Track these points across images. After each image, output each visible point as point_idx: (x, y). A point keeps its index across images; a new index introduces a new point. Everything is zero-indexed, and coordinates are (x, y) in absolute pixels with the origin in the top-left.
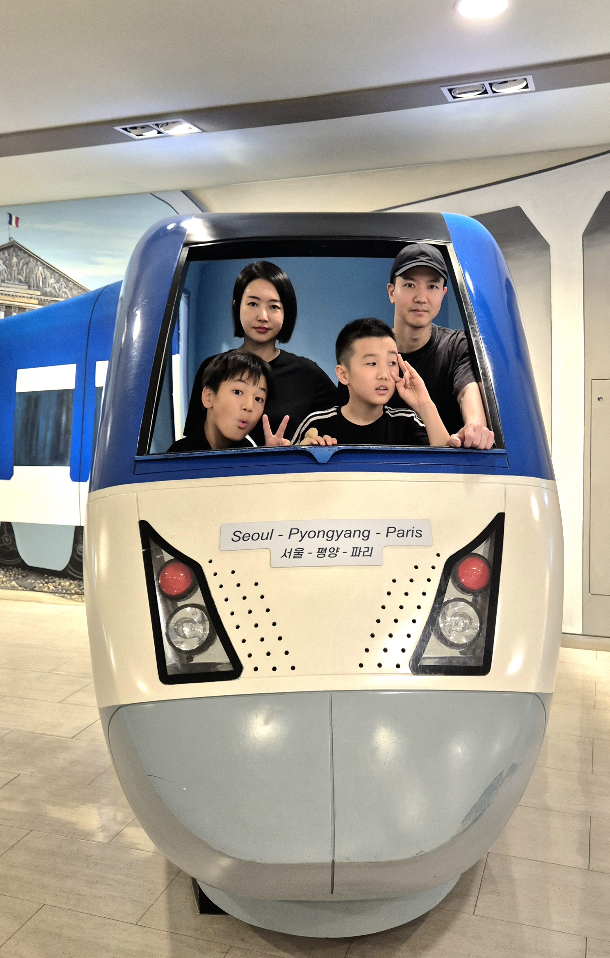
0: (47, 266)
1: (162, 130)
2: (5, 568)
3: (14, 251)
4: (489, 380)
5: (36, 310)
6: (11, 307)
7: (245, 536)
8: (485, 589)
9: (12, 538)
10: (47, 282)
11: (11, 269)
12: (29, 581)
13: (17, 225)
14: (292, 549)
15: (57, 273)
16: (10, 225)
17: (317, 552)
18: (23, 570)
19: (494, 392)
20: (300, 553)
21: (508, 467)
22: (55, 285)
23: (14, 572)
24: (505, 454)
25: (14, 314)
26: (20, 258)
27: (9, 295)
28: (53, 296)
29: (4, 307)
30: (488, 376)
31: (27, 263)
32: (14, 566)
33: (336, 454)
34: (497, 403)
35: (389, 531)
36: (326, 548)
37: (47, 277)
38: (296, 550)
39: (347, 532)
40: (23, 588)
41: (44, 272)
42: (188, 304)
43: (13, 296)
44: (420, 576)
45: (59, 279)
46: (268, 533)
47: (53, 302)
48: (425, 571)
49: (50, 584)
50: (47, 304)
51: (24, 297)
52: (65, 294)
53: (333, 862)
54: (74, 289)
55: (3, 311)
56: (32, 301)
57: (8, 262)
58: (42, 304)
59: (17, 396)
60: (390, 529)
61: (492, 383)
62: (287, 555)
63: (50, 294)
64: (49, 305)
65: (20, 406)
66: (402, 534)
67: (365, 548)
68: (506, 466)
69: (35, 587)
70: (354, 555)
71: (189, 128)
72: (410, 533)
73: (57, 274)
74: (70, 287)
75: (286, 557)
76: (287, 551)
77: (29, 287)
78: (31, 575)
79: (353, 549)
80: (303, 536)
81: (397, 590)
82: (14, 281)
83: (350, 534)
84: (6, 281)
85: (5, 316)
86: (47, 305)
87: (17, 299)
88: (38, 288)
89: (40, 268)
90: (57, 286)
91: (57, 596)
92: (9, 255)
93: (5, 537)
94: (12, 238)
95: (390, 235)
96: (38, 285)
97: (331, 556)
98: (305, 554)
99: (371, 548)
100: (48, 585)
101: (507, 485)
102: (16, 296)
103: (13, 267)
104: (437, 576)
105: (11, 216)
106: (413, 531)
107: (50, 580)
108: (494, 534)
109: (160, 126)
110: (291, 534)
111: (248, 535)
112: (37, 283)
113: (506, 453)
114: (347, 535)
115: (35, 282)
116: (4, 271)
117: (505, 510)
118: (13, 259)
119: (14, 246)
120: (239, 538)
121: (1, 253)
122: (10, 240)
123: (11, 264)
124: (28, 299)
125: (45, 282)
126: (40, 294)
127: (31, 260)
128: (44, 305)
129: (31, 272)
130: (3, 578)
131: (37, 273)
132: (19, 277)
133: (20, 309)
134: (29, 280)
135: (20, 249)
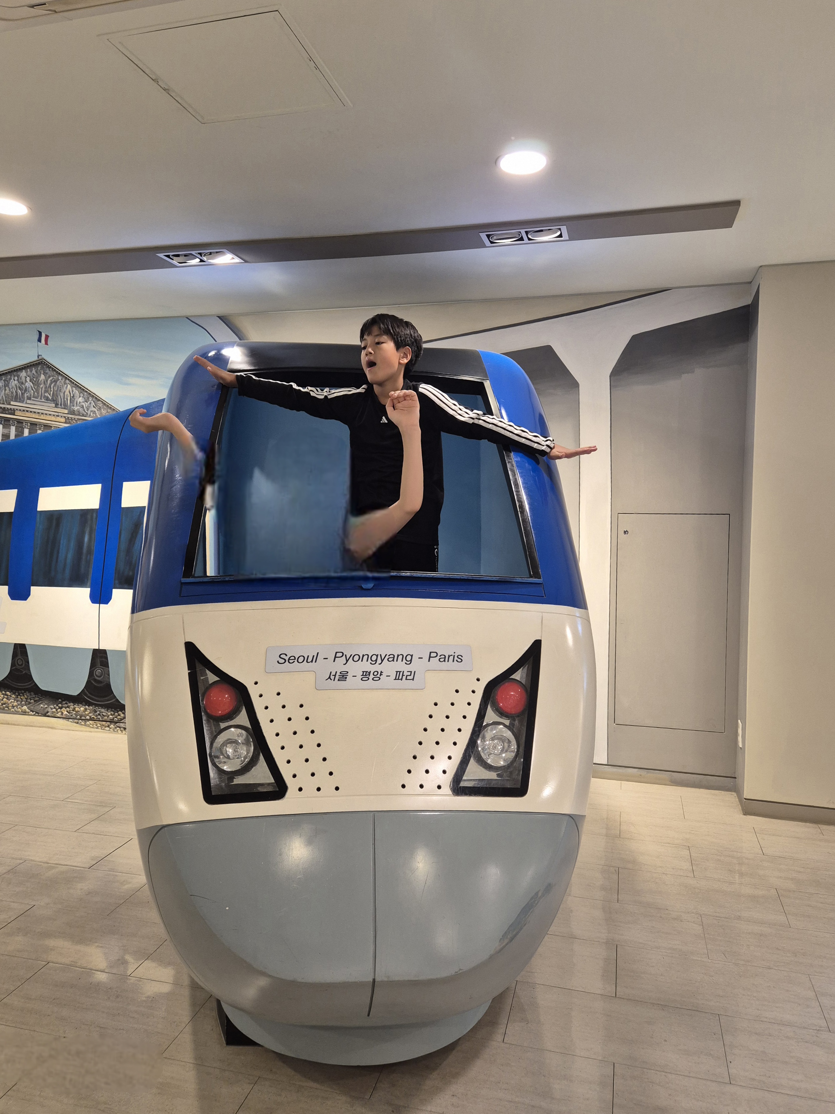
0: (76, 384)
1: (205, 259)
2: (17, 692)
3: (42, 368)
4: (525, 513)
5: (62, 428)
6: (36, 425)
7: (291, 658)
8: (522, 713)
9: (25, 661)
11: (38, 386)
12: (42, 706)
13: (46, 343)
14: (336, 672)
15: (86, 391)
16: (39, 343)
17: (362, 676)
18: (35, 694)
19: (531, 524)
20: (344, 676)
21: (544, 596)
22: (83, 404)
23: (25, 696)
24: (541, 584)
26: (48, 375)
27: (35, 412)
28: (81, 414)
29: (29, 424)
30: (524, 509)
31: (56, 381)
32: (26, 690)
34: (533, 535)
35: (431, 656)
36: (370, 672)
37: (75, 396)
38: (340, 673)
39: (390, 656)
40: (34, 713)
41: (73, 391)
43: (39, 413)
44: (461, 700)
45: (88, 398)
46: (314, 656)
47: (81, 420)
48: (465, 696)
49: (64, 709)
50: (74, 422)
51: (50, 415)
52: (93, 413)
53: (374, 980)
54: (103, 408)
56: (59, 419)
57: (35, 380)
58: (69, 423)
59: (38, 515)
60: (432, 653)
61: (529, 515)
62: (332, 677)
63: (77, 413)
64: (77, 424)
65: (40, 526)
66: (444, 659)
67: (408, 672)
68: (542, 595)
69: (48, 712)
71: (232, 258)
72: (451, 658)
73: (86, 393)
74: (99, 406)
75: (331, 679)
76: (332, 674)
77: (56, 406)
78: (44, 700)
79: (396, 673)
81: (439, 713)
82: (41, 399)
83: (393, 658)
84: (32, 398)
89: (69, 386)
91: (71, 722)
92: (36, 372)
93: (18, 660)
94: (41, 356)
96: (66, 403)
98: (349, 677)
99: (414, 672)
100: (62, 710)
101: (543, 613)
102: (42, 414)
103: (40, 385)
104: (477, 700)
106: (454, 656)
107: (63, 705)
108: (532, 659)
110: (335, 657)
111: (293, 658)
112: (64, 401)
113: (543, 583)
115: (63, 400)
116: (31, 388)
117: (541, 637)
118: (41, 376)
119: (42, 363)
120: (285, 660)
121: (28, 370)
122: (38, 357)
123: (38, 381)
124: (54, 417)
125: (73, 401)
126: (67, 413)
127: (60, 378)
128: (71, 424)
129: (59, 390)
130: (14, 702)
131: (65, 392)
132: (46, 394)
133: (46, 427)
134: (56, 398)
135: (49, 367)
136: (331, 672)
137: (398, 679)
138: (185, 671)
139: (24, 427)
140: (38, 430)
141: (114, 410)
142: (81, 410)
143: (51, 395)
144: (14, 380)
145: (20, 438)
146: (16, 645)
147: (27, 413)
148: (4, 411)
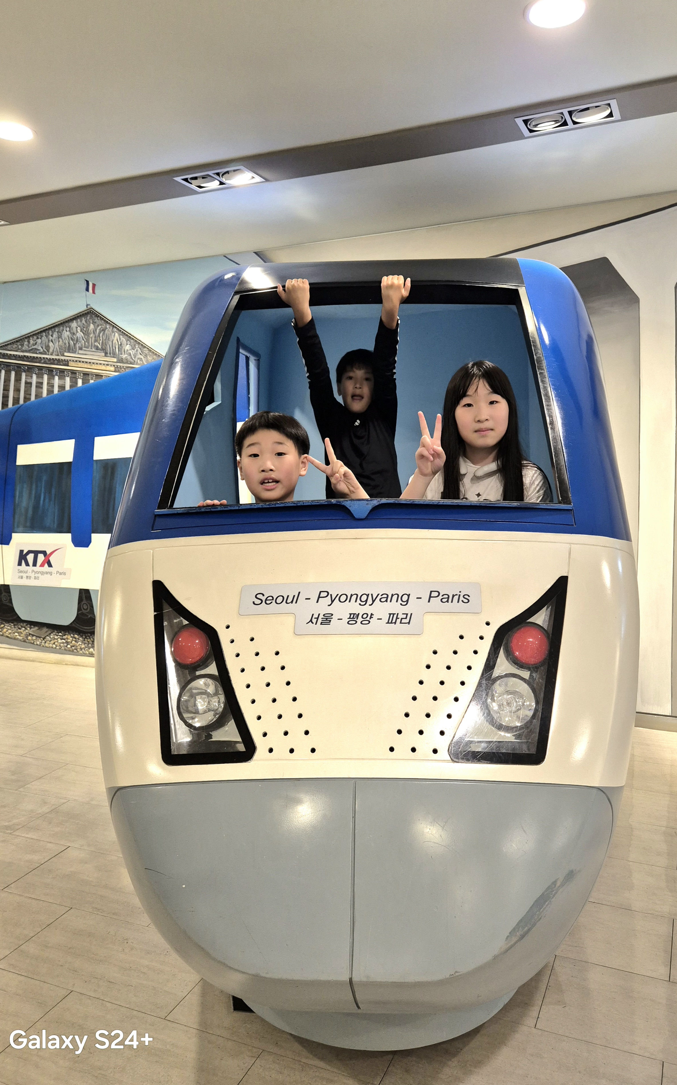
0: (123, 332)
1: (223, 179)
2: (84, 635)
3: (91, 317)
4: (557, 430)
5: (112, 377)
6: (88, 374)
7: (268, 599)
8: (542, 664)
9: (90, 606)
10: (123, 348)
11: (88, 336)
13: (94, 292)
14: (319, 614)
15: (133, 339)
16: (87, 292)
17: (348, 618)
19: (563, 443)
20: (328, 619)
21: (574, 524)
22: (131, 352)
23: (92, 639)
24: (570, 510)
25: (92, 381)
26: (97, 325)
27: (86, 362)
28: (129, 362)
29: (82, 374)
30: (556, 426)
31: (104, 330)
32: (92, 633)
33: (375, 509)
34: (565, 454)
35: (432, 596)
36: (359, 614)
37: (123, 343)
38: (324, 615)
39: (383, 596)
41: (120, 339)
42: (259, 367)
43: (90, 363)
44: (465, 647)
45: (135, 345)
46: (294, 596)
47: (129, 368)
48: (471, 642)
51: (101, 364)
52: (140, 361)
53: (351, 980)
54: (150, 355)
55: (81, 379)
56: (109, 368)
57: (85, 330)
58: (118, 371)
59: (94, 464)
60: (432, 593)
61: (561, 432)
62: (314, 621)
63: (125, 361)
64: (125, 372)
65: (97, 474)
66: (447, 599)
67: (403, 614)
68: (572, 524)
70: (390, 622)
71: (251, 177)
72: (456, 598)
73: (132, 341)
74: (145, 353)
75: (313, 623)
76: (314, 617)
77: (106, 354)
79: (389, 615)
80: (333, 599)
81: (438, 663)
82: (91, 349)
83: (386, 598)
84: (83, 349)
85: (83, 383)
86: (123, 371)
87: (94, 367)
88: (114, 355)
89: (116, 334)
90: (132, 352)
92: (86, 322)
93: (83, 605)
94: (89, 305)
95: (456, 279)
96: (114, 352)
97: (363, 622)
98: (334, 621)
99: (410, 614)
101: (572, 545)
102: (93, 363)
103: (90, 334)
104: (485, 647)
105: (88, 282)
106: (460, 595)
108: (555, 600)
109: (221, 176)
110: (319, 597)
111: (271, 598)
112: (113, 350)
113: (572, 510)
114: (383, 600)
115: (111, 349)
116: (82, 338)
117: (568, 572)
118: (90, 325)
119: (91, 312)
120: (261, 600)
121: (79, 320)
122: (87, 307)
123: (88, 331)
124: (104, 366)
125: (121, 349)
126: (116, 361)
127: (108, 327)
128: (120, 372)
129: (107, 339)
130: (82, 645)
131: (113, 340)
132: (96, 344)
133: (97, 377)
134: (105, 347)
135: (97, 316)
136: (313, 615)
137: (391, 623)
138: (150, 613)
139: (77, 377)
140: (90, 380)
141: (159, 356)
142: (129, 358)
143: (101, 344)
144: (66, 331)
145: (74, 389)
146: (81, 590)
147: (79, 363)
148: (58, 362)
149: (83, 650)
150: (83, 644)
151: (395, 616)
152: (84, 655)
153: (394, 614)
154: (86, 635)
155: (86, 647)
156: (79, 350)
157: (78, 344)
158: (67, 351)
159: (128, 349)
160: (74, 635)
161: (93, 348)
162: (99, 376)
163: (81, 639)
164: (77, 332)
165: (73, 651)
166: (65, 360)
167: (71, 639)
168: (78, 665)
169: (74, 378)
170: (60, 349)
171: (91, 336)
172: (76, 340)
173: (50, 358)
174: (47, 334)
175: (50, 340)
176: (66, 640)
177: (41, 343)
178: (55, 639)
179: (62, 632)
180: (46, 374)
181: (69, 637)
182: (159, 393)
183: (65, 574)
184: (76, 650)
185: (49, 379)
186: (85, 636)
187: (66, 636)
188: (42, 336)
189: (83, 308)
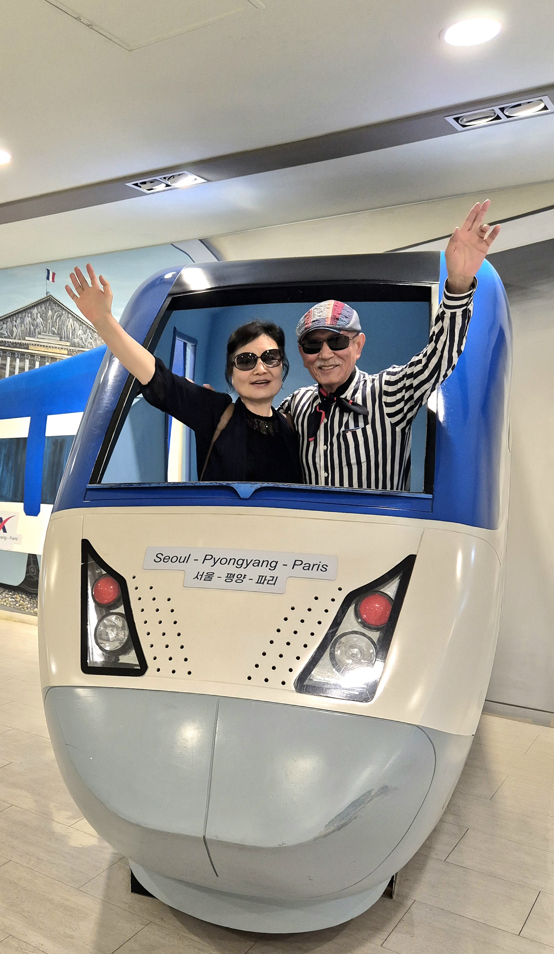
0: (76, 318)
2: (30, 595)
3: (50, 304)
5: (65, 360)
6: (45, 357)
7: (166, 558)
9: (36, 569)
10: (76, 333)
11: (47, 322)
13: (53, 280)
14: (204, 573)
16: (48, 281)
17: (226, 577)
20: (210, 577)
25: (47, 364)
26: (55, 311)
27: (44, 346)
28: (81, 346)
29: (39, 357)
31: (60, 316)
33: (257, 491)
35: (296, 564)
36: (235, 574)
37: (76, 328)
38: (207, 574)
39: (256, 562)
41: (74, 324)
42: (195, 353)
43: (47, 346)
44: (318, 606)
45: (86, 330)
46: (186, 557)
47: (80, 352)
48: (324, 603)
51: (56, 348)
52: (90, 344)
55: (38, 361)
56: (63, 351)
57: (44, 316)
58: (71, 355)
59: (47, 440)
60: (297, 562)
62: (199, 577)
63: (77, 345)
65: (48, 449)
66: (308, 567)
67: (270, 577)
70: (259, 582)
71: (194, 179)
72: (316, 567)
73: (84, 326)
74: (95, 337)
75: (198, 579)
77: (61, 339)
79: (259, 577)
80: (215, 562)
81: (294, 617)
82: (49, 333)
83: (258, 563)
84: (42, 333)
85: (40, 365)
86: (75, 355)
87: (50, 350)
88: (68, 339)
89: (71, 320)
90: (84, 337)
92: (45, 308)
93: (30, 568)
94: (49, 293)
96: (68, 336)
97: (238, 581)
98: (215, 578)
99: (276, 577)
102: (50, 347)
103: (49, 320)
104: (335, 608)
105: (48, 272)
106: (319, 565)
108: (402, 573)
109: (167, 180)
110: (205, 559)
111: (168, 558)
112: (67, 334)
114: (255, 564)
116: (41, 323)
117: (417, 552)
118: (49, 312)
119: (50, 300)
120: (161, 559)
121: (39, 307)
122: (47, 295)
123: (47, 317)
124: (59, 349)
125: (74, 333)
126: (69, 345)
127: (64, 313)
128: (73, 355)
129: (63, 324)
131: (68, 325)
132: (52, 329)
133: (52, 359)
134: (60, 332)
135: (55, 303)
136: (199, 572)
139: (36, 360)
143: (57, 329)
144: (28, 317)
145: (32, 370)
147: (38, 347)
148: (20, 346)
149: (29, 609)
150: (29, 604)
151: (264, 578)
152: (30, 614)
153: (263, 576)
154: (33, 596)
155: (32, 607)
156: (38, 334)
157: (38, 329)
158: (28, 336)
159: (81, 334)
160: (22, 595)
161: (50, 333)
162: (54, 359)
163: (28, 599)
164: (37, 317)
165: (20, 610)
166: (25, 343)
167: (20, 598)
168: (24, 623)
169: (32, 360)
170: (22, 333)
171: (49, 321)
172: (36, 325)
173: (13, 342)
174: (11, 319)
175: (14, 325)
176: (15, 599)
177: (6, 328)
178: (6, 597)
179: (13, 592)
180: (9, 356)
181: (18, 596)
182: (100, 380)
183: (17, 539)
184: (23, 608)
185: (11, 361)
186: (31, 597)
187: (15, 595)
188: (7, 322)
189: (43, 296)
